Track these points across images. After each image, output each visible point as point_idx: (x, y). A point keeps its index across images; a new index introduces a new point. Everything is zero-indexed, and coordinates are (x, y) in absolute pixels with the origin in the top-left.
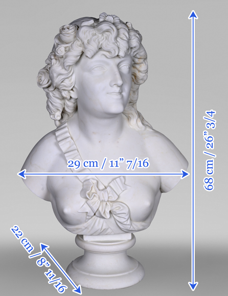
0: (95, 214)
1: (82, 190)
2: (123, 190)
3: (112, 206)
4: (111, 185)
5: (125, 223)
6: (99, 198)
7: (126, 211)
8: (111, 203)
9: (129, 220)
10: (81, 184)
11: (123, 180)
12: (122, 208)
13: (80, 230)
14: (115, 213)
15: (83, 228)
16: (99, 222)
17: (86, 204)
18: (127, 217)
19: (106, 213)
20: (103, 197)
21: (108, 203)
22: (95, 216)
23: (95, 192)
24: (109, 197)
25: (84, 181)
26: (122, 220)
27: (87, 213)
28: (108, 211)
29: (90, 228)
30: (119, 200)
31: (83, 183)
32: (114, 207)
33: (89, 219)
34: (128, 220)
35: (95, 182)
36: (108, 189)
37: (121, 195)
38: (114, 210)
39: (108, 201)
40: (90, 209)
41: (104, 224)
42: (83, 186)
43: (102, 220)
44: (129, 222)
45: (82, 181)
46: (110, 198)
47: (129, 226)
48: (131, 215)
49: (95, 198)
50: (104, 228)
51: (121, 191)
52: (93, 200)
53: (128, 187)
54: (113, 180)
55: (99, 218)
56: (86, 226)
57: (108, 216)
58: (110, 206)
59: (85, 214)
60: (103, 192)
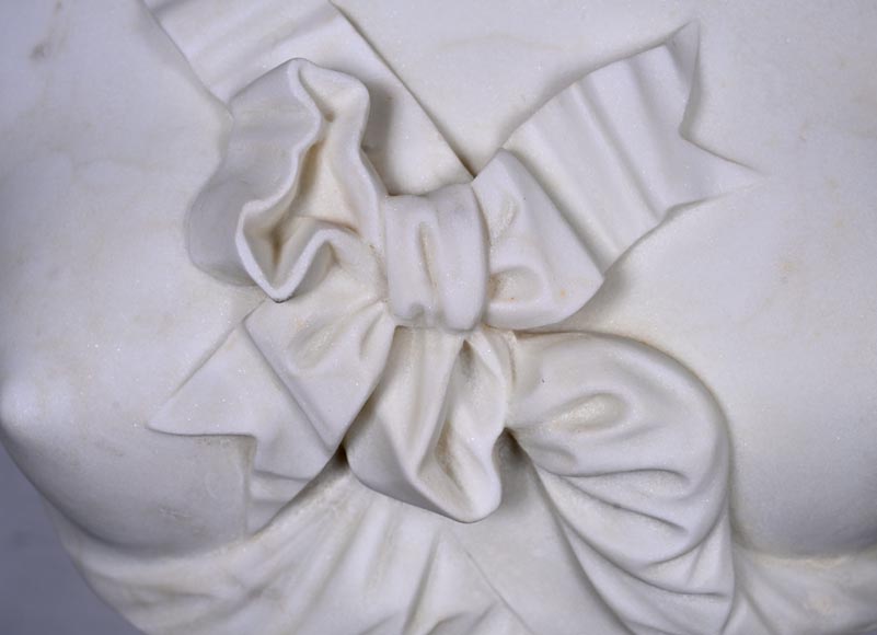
0: (340, 458)
1: (212, 187)
2: (665, 200)
3: (535, 381)
4: (534, 141)
5: (675, 574)
6: (383, 277)
7: (689, 444)
8: (522, 350)
9: (717, 545)
10: (210, 122)
11: (674, 97)
12: (638, 412)
13: (197, 610)
14: (558, 463)
15: (226, 592)
16: (389, 537)
17: (240, 350)
18: (693, 517)
19: (457, 451)
20: (430, 279)
21: (482, 345)
22: (342, 483)
23: (342, 213)
24: (493, 283)
25: (240, 93)
26: (640, 543)
27: (246, 439)
28: (477, 437)
29: (296, 600)
30: (619, 319)
31: (227, 107)
32: (552, 392)
33: (285, 507)
34: (701, 542)
35: (351, 100)
36: (497, 185)
37: (642, 264)
38: (553, 432)
39: (484, 321)
40: (277, 402)
41: (447, 571)
42: (224, 142)
43: (418, 528)
44: (712, 564)
45: (222, 91)
46: (509, 286)
47: (718, 609)
48: (747, 484)
49: (338, 282)
50: (440, 603)
51: (642, 220)
52: (308, 308)
53: (727, 179)
54: (556, 89)
55: (382, 509)
56: (255, 577)
57: (482, 486)
58: (504, 383)
59: (233, 457)
60: (424, 215)
